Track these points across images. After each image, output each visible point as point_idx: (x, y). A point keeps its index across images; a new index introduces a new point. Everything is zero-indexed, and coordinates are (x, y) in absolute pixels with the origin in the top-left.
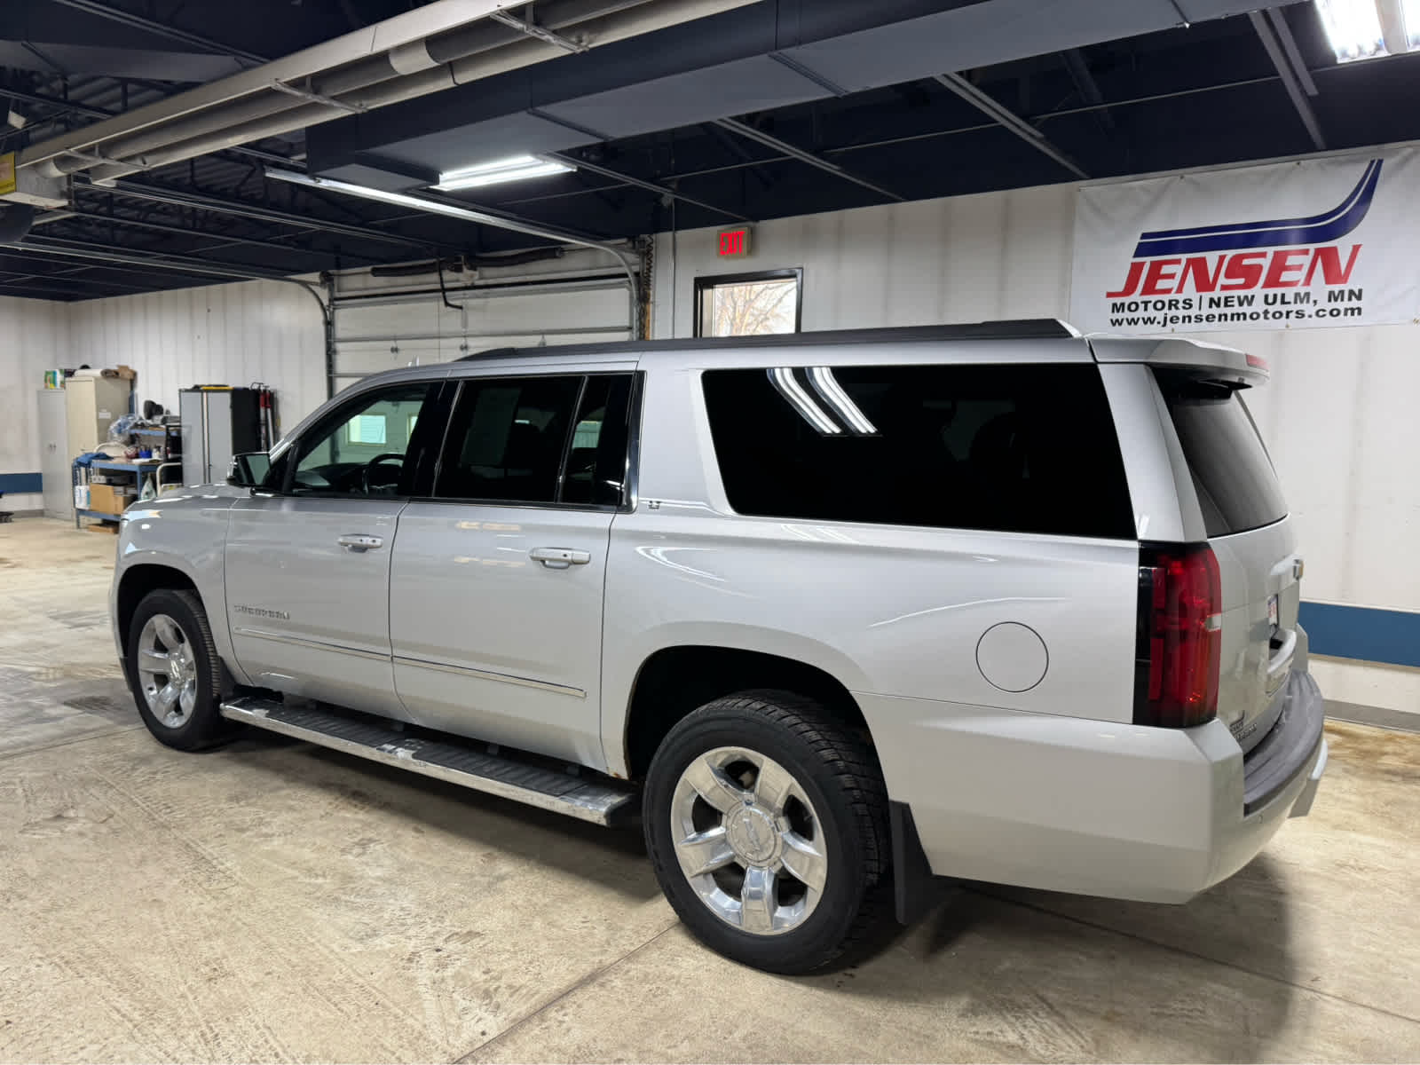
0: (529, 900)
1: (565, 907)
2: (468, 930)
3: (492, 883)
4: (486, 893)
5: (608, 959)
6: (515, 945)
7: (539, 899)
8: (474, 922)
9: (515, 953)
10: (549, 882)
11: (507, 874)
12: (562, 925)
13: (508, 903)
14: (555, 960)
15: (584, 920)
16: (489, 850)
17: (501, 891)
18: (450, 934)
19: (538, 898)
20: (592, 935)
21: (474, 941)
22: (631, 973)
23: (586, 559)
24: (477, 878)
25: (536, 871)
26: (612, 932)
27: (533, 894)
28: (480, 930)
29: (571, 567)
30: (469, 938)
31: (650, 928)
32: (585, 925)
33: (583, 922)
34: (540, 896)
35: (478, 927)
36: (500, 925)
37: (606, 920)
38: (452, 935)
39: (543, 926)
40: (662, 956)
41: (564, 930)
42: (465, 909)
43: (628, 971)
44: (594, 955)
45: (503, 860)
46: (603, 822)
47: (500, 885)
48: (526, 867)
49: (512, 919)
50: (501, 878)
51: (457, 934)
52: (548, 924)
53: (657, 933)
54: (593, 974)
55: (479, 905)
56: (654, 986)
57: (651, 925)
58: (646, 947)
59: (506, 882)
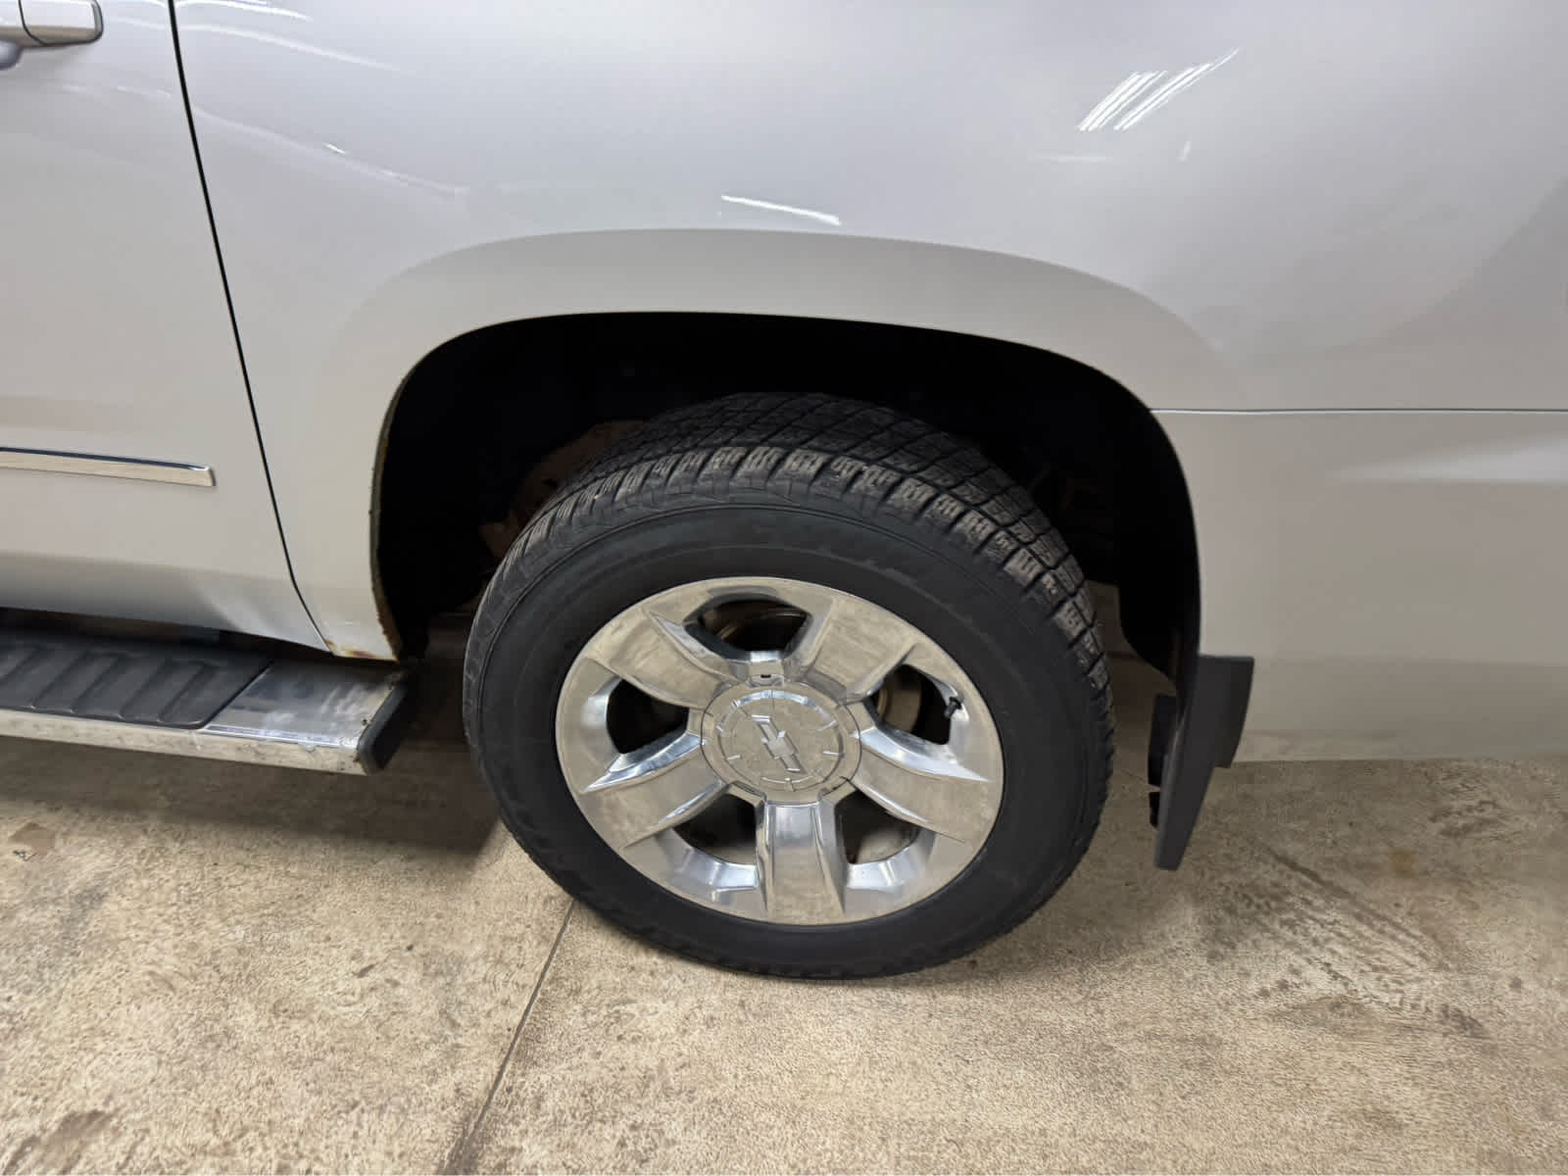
0: (193, 946)
1: (293, 938)
2: (60, 1115)
3: (72, 919)
4: (67, 961)
5: (476, 1073)
6: (215, 1118)
7: (223, 936)
8: (67, 1077)
9: (227, 1150)
10: (221, 871)
11: (102, 877)
12: (311, 1005)
13: (139, 972)
14: (343, 1133)
15: (356, 967)
16: (27, 815)
17: (106, 943)
18: (12, 1149)
19: (213, 933)
20: (398, 1009)
21: (93, 1147)
22: (548, 1105)
23: (88, 22)
24: (23, 916)
25: (174, 847)
26: (441, 981)
27: (196, 925)
28: (94, 1103)
29: (27, 55)
30: (75, 1144)
31: (522, 937)
32: (367, 981)
33: (362, 973)
34: (214, 924)
35: (84, 1093)
36: (147, 1062)
37: (410, 948)
38: (19, 1154)
39: (264, 1023)
40: (591, 1018)
41: (324, 1019)
42: (27, 1041)
43: (539, 1099)
44: (434, 1076)
45: (75, 839)
46: (358, 769)
47: (95, 922)
48: (143, 842)
49: (171, 1027)
50: (91, 897)
51: (32, 1141)
52: (275, 1011)
53: (545, 949)
54: (460, 1144)
55: (63, 1010)
56: (622, 1125)
57: (519, 928)
58: (540, 1000)
59: (109, 907)
